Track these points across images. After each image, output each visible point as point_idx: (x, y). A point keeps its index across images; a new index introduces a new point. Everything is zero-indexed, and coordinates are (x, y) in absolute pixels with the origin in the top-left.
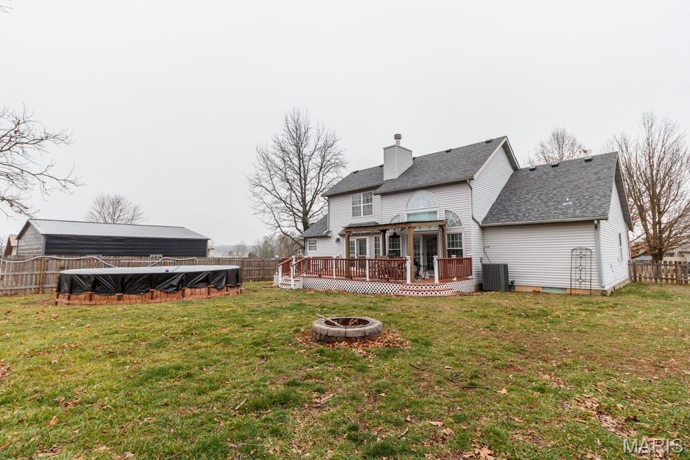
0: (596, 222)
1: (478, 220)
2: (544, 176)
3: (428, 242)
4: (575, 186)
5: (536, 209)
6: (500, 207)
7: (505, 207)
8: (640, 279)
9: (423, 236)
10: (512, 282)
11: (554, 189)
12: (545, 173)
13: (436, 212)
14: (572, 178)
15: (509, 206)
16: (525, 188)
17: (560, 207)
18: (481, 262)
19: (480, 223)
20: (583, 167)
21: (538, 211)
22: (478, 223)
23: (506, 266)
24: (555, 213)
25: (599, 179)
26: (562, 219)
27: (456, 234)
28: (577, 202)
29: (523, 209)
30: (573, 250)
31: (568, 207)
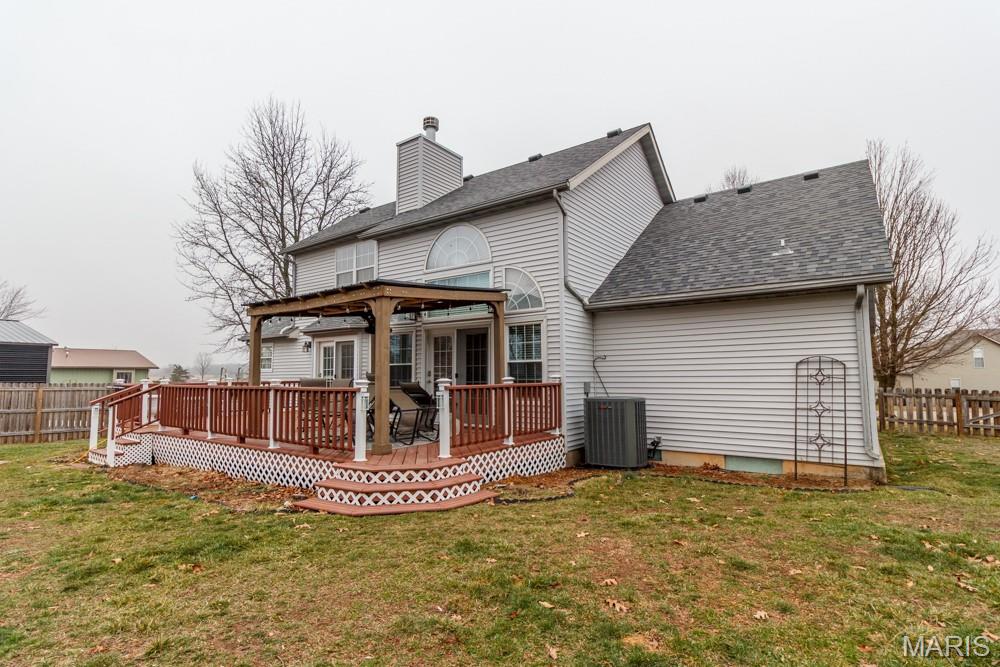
0: (861, 289)
1: (580, 293)
2: (724, 209)
3: (469, 345)
4: (792, 220)
5: (711, 268)
6: (633, 268)
7: (642, 268)
8: (891, 423)
9: (459, 331)
10: (656, 443)
11: (749, 228)
12: (726, 204)
13: (486, 273)
14: (783, 206)
15: (652, 266)
16: (686, 232)
17: (765, 260)
18: (587, 394)
19: (586, 301)
20: (803, 188)
21: (716, 271)
22: (581, 300)
23: (640, 405)
24: (757, 273)
25: (842, 204)
26: (774, 284)
27: (529, 327)
28: (804, 249)
29: (683, 268)
30: (798, 364)
31: (785, 261)
